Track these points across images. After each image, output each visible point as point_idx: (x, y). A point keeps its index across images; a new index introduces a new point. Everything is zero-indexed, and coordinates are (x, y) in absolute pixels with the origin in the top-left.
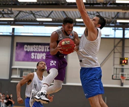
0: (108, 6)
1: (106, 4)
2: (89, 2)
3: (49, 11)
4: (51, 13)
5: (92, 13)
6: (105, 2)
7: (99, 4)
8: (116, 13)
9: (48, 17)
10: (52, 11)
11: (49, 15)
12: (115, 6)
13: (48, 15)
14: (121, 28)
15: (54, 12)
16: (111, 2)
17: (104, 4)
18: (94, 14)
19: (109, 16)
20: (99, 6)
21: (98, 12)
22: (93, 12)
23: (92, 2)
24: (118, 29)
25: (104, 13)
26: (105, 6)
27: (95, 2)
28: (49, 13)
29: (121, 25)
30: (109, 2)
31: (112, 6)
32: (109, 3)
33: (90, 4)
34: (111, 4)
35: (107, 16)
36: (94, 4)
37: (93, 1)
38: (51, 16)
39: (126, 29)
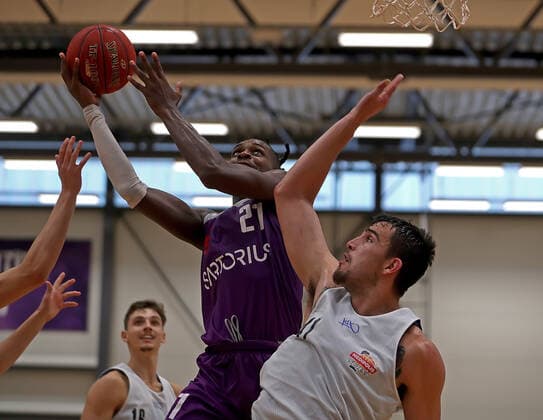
0: (304, 59)
1: (294, 51)
2: (212, 44)
3: (25, 87)
4: (32, 95)
5: (228, 94)
6: (289, 44)
7: (260, 52)
8: (341, 95)
9: (17, 115)
10: (38, 88)
11: (25, 104)
12: (338, 60)
13: (16, 104)
14: (364, 165)
15: (48, 90)
16: (319, 42)
17: (282, 51)
18: (237, 100)
19: (309, 108)
20: (261, 60)
21: (255, 92)
22: (234, 89)
23: (227, 44)
24: (350, 170)
25: (284, 93)
26: (288, 59)
27: (243, 44)
28: (24, 95)
29: (366, 148)
30: (308, 41)
31: (322, 60)
32: (309, 48)
33: (219, 52)
34: (317, 51)
35: (301, 108)
36: (235, 52)
38: (32, 108)
39: (388, 166)
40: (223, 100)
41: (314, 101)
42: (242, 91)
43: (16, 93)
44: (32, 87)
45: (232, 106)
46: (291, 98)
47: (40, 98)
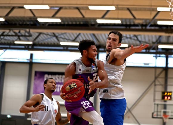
0: (148, 28)
1: (146, 25)
2: (124, 23)
3: (76, 34)
4: (78, 36)
5: (128, 36)
6: (144, 24)
7: (137, 25)
8: (157, 37)
9: (74, 41)
10: (79, 34)
11: (76, 38)
12: (157, 28)
13: (74, 38)
14: (163, 55)
15: (82, 35)
16: (152, 23)
17: (142, 25)
18: (130, 38)
19: (149, 40)
20: (137, 28)
21: (135, 36)
22: (130, 35)
23: (128, 23)
24: (159, 56)
25: (143, 36)
26: (144, 28)
27: (132, 23)
28: (76, 36)
29: (164, 51)
30: (149, 23)
31: (153, 28)
32: (149, 25)
33: (126, 25)
34: (151, 26)
35: (147, 40)
36: (130, 25)
37: (130, 22)
38: (78, 39)
39: (169, 56)
40: (127, 38)
41: (150, 39)
42: (132, 36)
43: (74, 35)
44: (78, 34)
45: (129, 39)
46: (145, 38)
47: (80, 37)
